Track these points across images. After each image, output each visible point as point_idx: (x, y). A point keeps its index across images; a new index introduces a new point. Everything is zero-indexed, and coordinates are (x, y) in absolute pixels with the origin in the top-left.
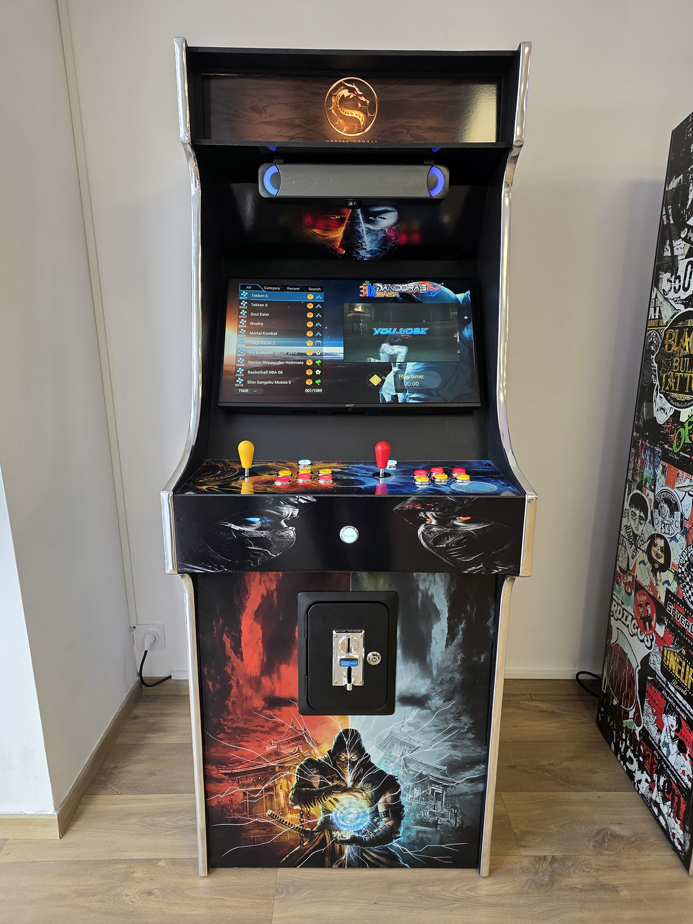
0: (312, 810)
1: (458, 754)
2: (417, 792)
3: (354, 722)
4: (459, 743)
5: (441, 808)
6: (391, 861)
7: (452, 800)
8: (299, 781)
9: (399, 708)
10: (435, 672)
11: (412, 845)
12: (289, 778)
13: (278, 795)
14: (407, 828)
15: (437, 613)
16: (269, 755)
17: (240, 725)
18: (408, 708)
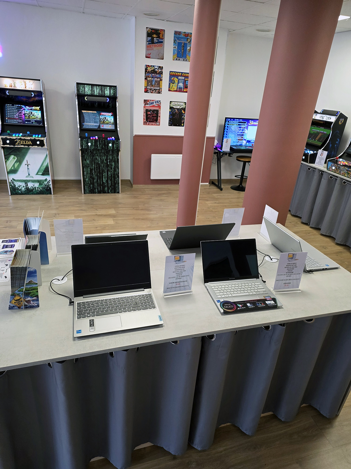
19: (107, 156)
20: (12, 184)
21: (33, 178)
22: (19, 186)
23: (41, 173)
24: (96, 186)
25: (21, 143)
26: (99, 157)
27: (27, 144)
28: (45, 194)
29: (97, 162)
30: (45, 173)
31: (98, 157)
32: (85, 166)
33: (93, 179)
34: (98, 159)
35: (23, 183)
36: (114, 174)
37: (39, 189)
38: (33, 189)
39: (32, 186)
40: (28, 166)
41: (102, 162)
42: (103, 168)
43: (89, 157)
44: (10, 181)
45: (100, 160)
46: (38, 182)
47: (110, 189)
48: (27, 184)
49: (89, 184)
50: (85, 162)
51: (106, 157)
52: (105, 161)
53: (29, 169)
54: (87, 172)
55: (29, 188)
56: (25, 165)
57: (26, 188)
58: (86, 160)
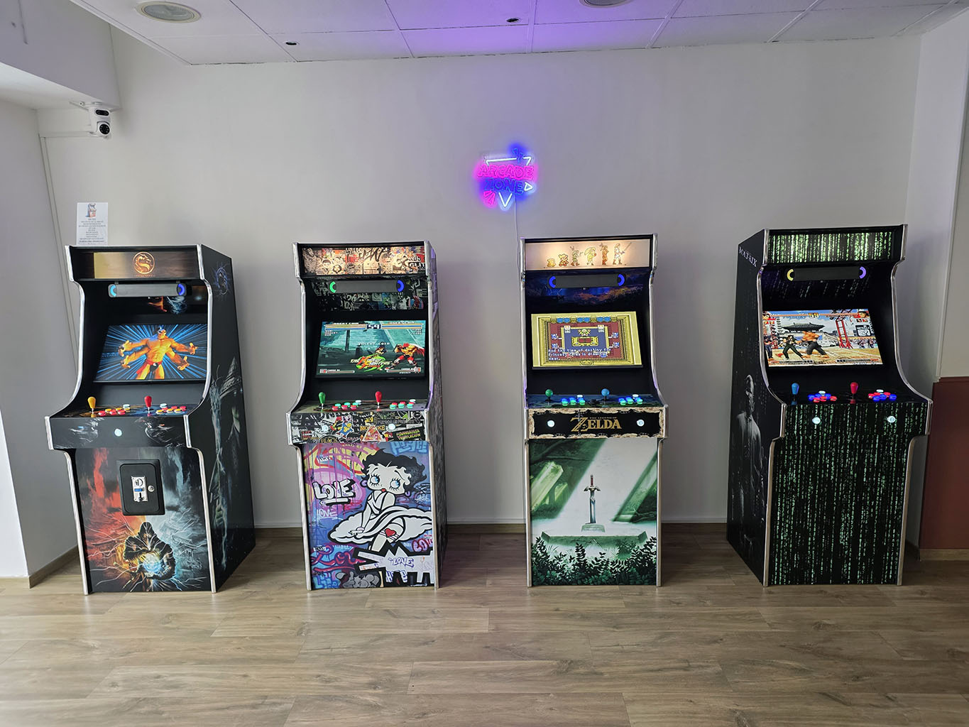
0: (134, 562)
1: (196, 533)
2: (180, 553)
3: (148, 519)
4: (195, 528)
5: (192, 560)
6: (172, 588)
7: (196, 555)
8: (127, 548)
9: (166, 512)
10: (180, 495)
11: (181, 579)
12: (122, 546)
13: (118, 555)
14: (178, 570)
15: (178, 469)
16: (112, 535)
17: (99, 521)
18: (171, 512)
19: (864, 453)
20: (538, 550)
21: (604, 531)
22: (557, 558)
23: (629, 514)
24: (811, 560)
25: (590, 427)
26: (833, 459)
27: (606, 427)
28: (635, 584)
29: (825, 475)
30: (642, 516)
31: (830, 459)
32: (782, 491)
33: (805, 533)
34: (831, 466)
35: (570, 547)
36: (882, 516)
37: (618, 566)
38: (600, 568)
39: (596, 559)
40: (592, 492)
41: (844, 475)
42: (842, 495)
43: (798, 462)
44: (534, 543)
45: (835, 472)
46: (617, 545)
47: (861, 570)
48: (583, 551)
49: (788, 551)
50: (783, 477)
51: (857, 459)
52: (851, 473)
53: (594, 503)
54: (786, 510)
55: (589, 562)
56: (586, 490)
57: (579, 564)
58: (785, 472)
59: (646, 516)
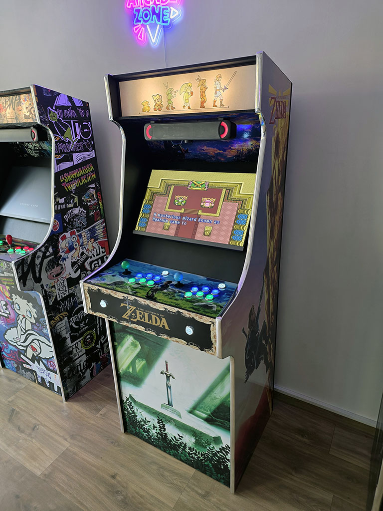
20: (127, 406)
21: (181, 418)
22: (143, 420)
23: (204, 413)
25: (138, 319)
28: (211, 477)
30: (217, 421)
35: (153, 417)
37: (195, 454)
38: (179, 448)
40: (168, 378)
44: (125, 400)
46: (193, 435)
48: (164, 426)
53: (170, 388)
55: (169, 437)
57: (161, 435)
59: (220, 422)
